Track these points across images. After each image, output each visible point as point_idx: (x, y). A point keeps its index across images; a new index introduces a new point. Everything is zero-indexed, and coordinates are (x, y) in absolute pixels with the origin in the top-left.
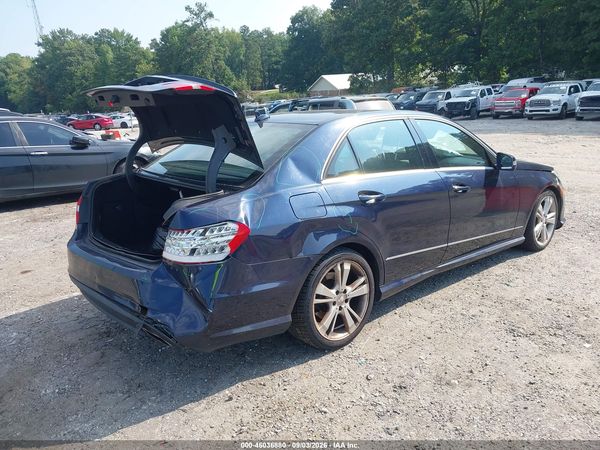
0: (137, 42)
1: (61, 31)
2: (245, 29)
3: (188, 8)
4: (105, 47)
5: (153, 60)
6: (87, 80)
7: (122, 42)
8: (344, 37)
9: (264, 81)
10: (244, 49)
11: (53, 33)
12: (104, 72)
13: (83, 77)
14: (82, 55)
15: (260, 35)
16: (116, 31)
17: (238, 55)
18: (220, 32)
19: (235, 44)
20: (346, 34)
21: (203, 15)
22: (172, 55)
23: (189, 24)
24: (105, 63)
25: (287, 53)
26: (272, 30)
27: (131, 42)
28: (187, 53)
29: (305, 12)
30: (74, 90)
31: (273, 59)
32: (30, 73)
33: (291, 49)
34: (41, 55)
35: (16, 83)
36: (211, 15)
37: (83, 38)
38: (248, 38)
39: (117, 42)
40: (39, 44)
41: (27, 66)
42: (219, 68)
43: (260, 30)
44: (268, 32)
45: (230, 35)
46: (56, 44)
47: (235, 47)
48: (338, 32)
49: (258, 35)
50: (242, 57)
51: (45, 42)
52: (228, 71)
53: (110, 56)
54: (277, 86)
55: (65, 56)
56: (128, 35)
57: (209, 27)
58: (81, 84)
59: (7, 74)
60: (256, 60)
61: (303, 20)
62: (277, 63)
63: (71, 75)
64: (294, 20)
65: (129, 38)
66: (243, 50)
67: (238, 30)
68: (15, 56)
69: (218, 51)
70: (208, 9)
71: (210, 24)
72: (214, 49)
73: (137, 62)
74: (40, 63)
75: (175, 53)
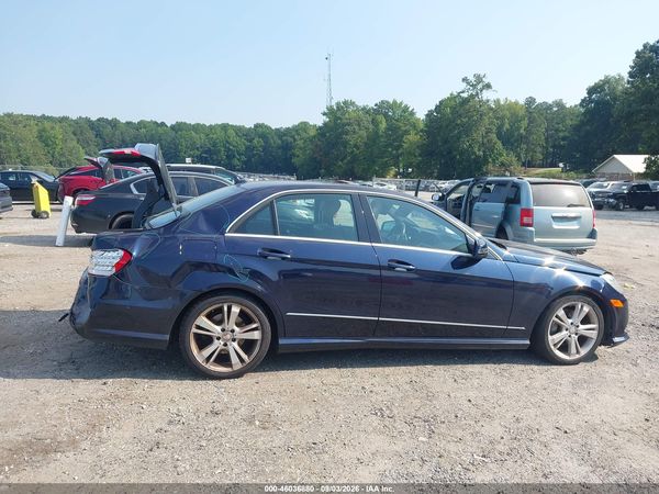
0: (412, 113)
1: (345, 103)
2: (531, 101)
3: (465, 80)
4: (380, 118)
5: (422, 131)
6: (358, 149)
7: (399, 112)
8: (641, 111)
9: (546, 158)
10: (526, 121)
11: (338, 104)
12: (374, 142)
13: (355, 146)
14: (359, 125)
15: (549, 107)
16: (395, 102)
17: (519, 128)
18: (502, 103)
19: (517, 116)
20: (643, 107)
21: (480, 86)
22: (441, 127)
23: (465, 95)
24: (377, 133)
25: (576, 128)
26: (564, 102)
27: (407, 113)
28: (457, 125)
29: (607, 81)
30: (345, 158)
31: (561, 134)
32: (311, 140)
33: (583, 123)
34: (325, 124)
35: (300, 148)
36: (488, 86)
37: (364, 108)
38: (533, 110)
39: (394, 113)
40: (324, 114)
41: (312, 133)
42: (490, 141)
43: (550, 102)
44: (559, 104)
45: (512, 107)
46: (339, 114)
47: (515, 119)
48: (634, 105)
49: (546, 107)
50: (522, 131)
51: (330, 112)
52: (499, 145)
53: (383, 125)
54: (561, 165)
55: (344, 125)
56: (406, 106)
57: (484, 99)
58: (352, 152)
59: (295, 140)
60: (539, 135)
61: (603, 90)
62: (564, 139)
63: (345, 144)
64: (591, 91)
65: (406, 109)
66: (524, 124)
67: (522, 101)
68: (305, 124)
69: (491, 123)
70: (486, 81)
71: (486, 95)
72: (486, 121)
73: (407, 132)
74: (322, 131)
75: (444, 124)
